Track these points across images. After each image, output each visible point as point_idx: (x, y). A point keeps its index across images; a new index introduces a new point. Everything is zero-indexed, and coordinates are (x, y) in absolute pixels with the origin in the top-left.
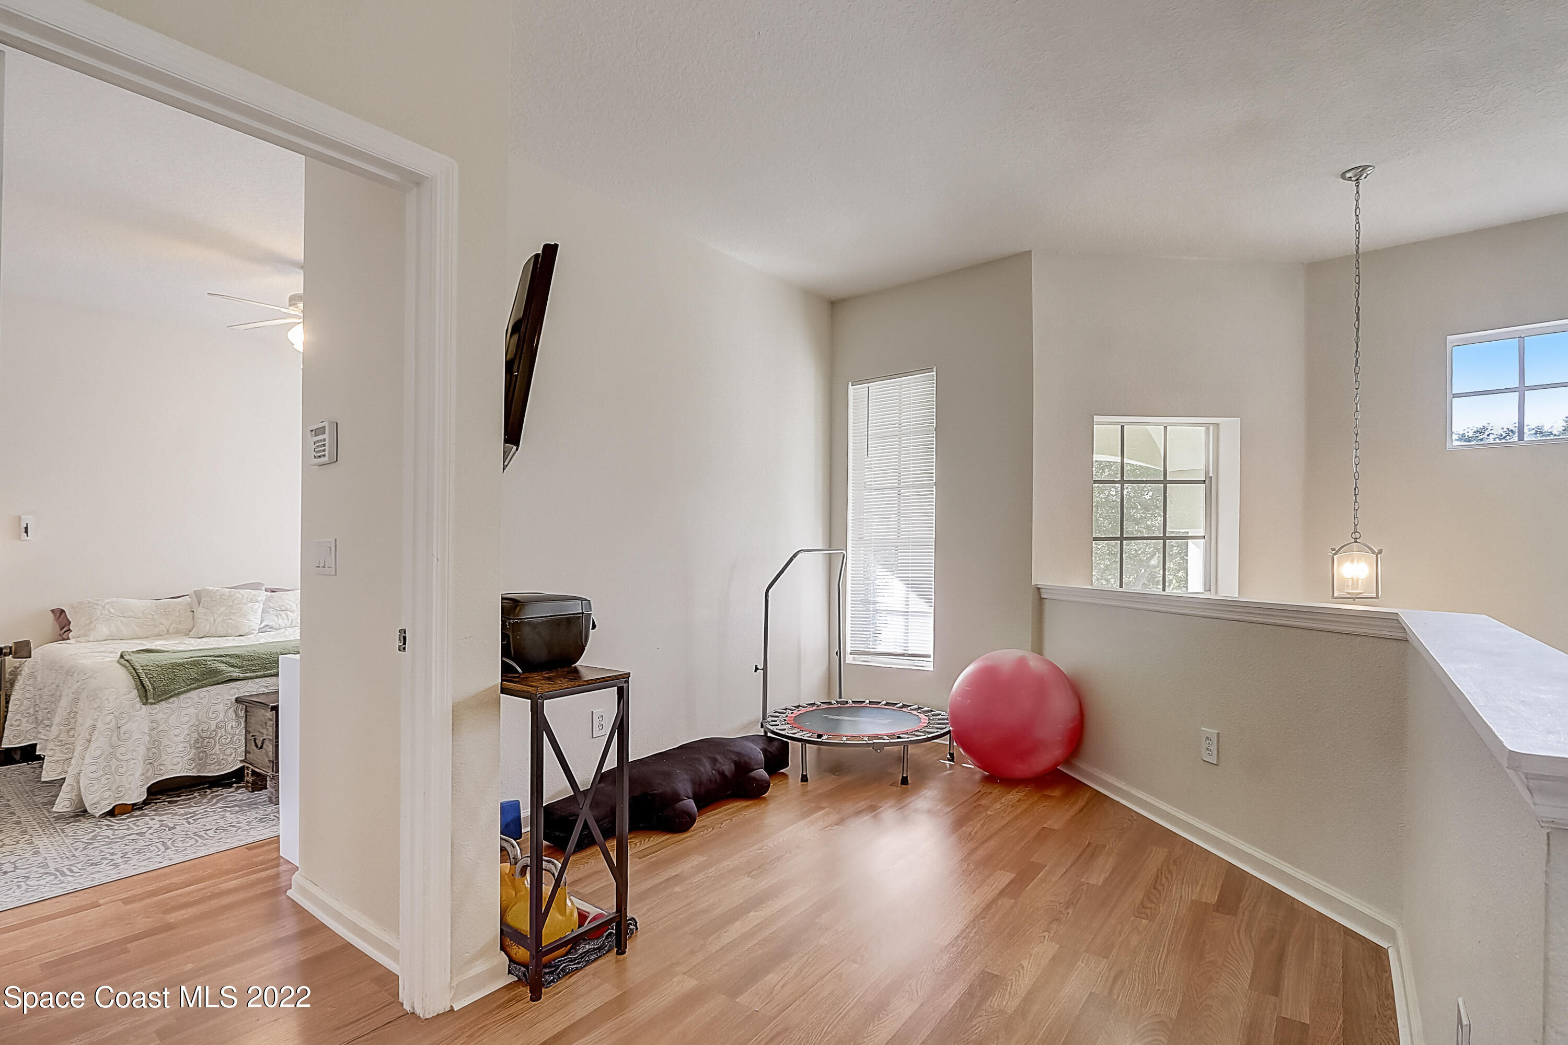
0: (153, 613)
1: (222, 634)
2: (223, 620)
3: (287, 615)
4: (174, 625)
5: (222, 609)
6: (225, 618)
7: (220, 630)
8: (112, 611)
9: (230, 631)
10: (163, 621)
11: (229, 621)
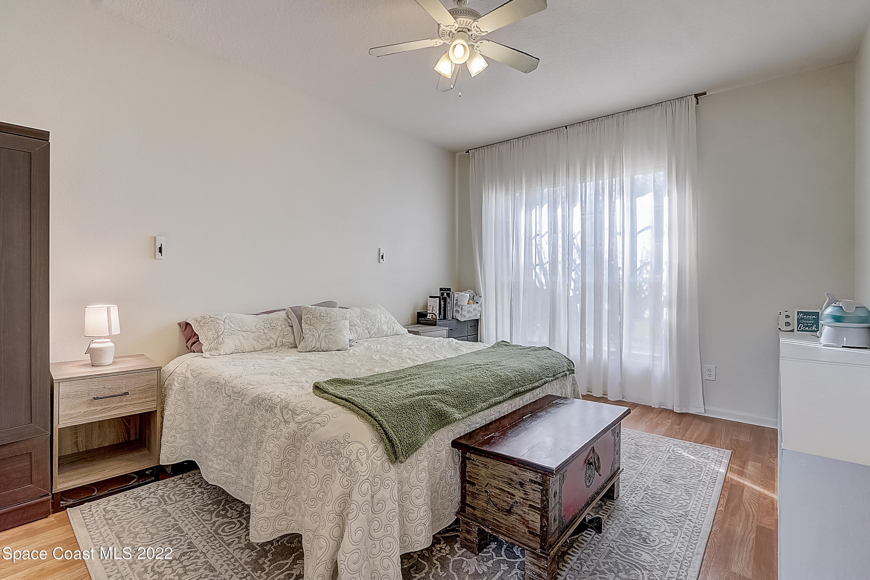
0: (263, 328)
1: (325, 349)
2: (326, 336)
3: (356, 329)
4: (280, 339)
5: (323, 326)
6: (327, 334)
7: (324, 345)
8: (232, 325)
9: (331, 346)
10: (272, 335)
11: (330, 337)
